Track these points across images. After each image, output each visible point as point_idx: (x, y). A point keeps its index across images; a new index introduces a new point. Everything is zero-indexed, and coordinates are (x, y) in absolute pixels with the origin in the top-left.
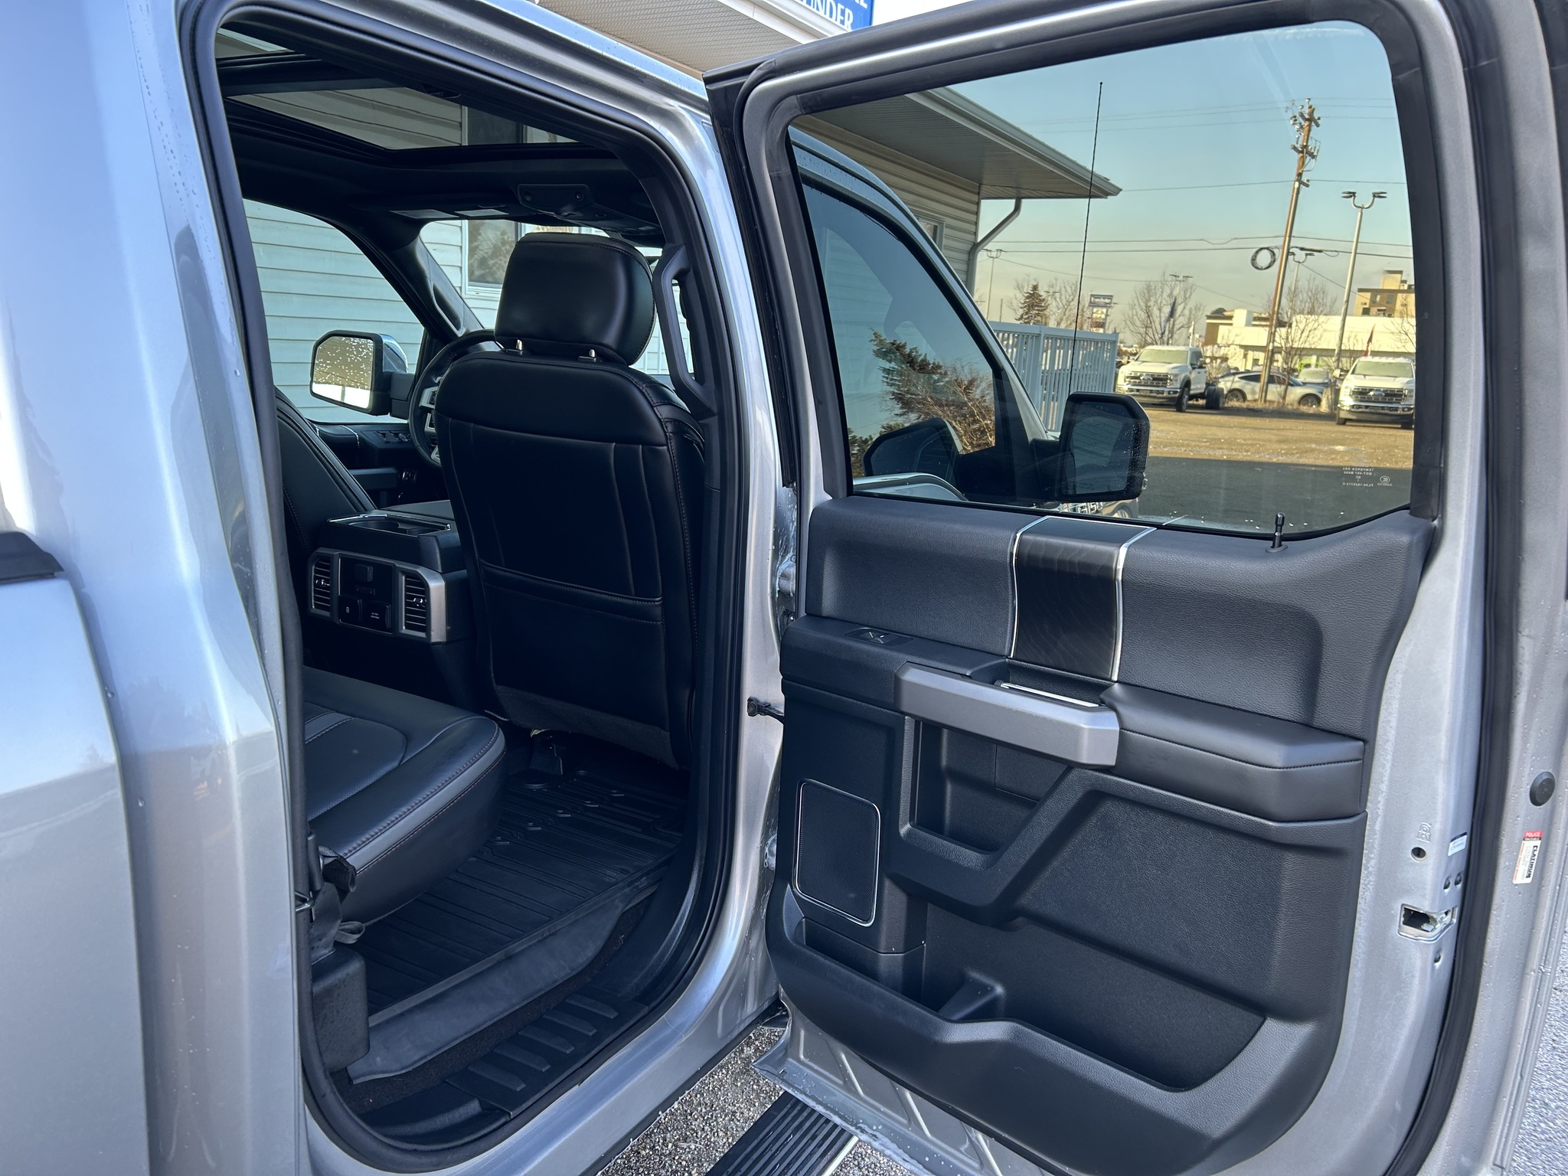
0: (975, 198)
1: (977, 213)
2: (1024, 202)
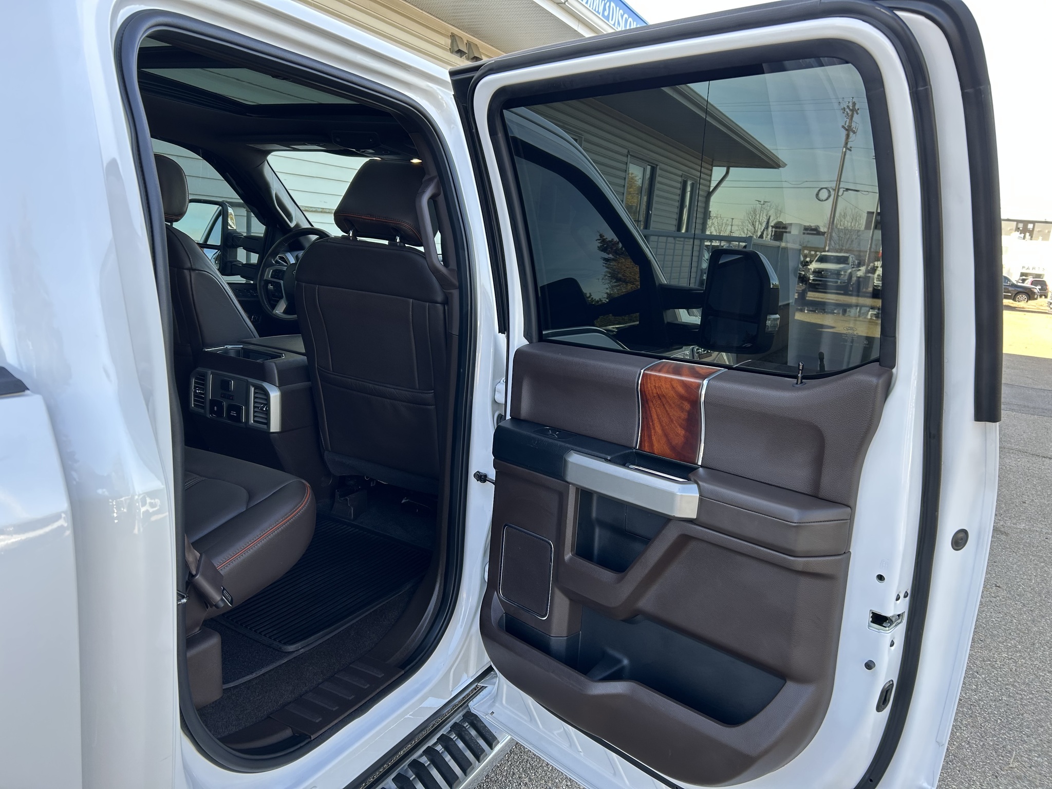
0: (710, 167)
1: (711, 176)
2: (731, 169)
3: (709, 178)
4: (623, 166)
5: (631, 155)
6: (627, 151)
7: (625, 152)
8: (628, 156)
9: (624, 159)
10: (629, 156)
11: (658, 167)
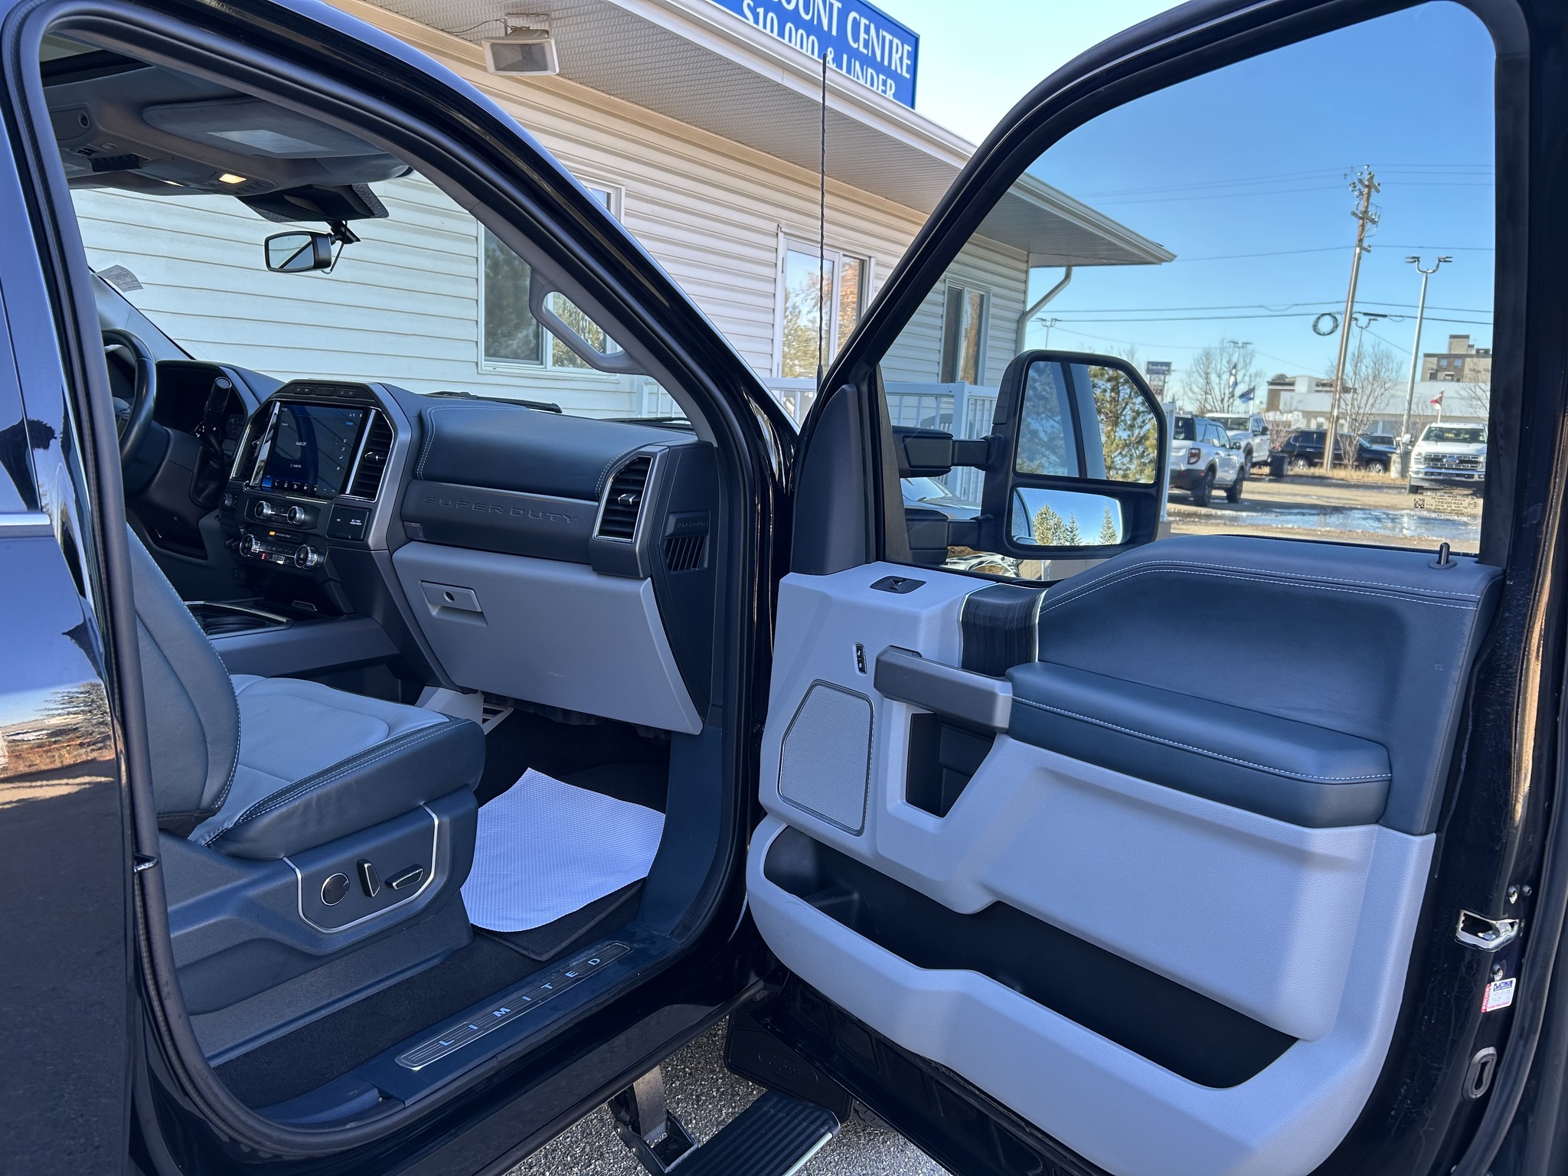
0: (1023, 266)
1: (1026, 282)
2: (1075, 270)
3: (1022, 286)
4: (769, 256)
5: (785, 233)
6: (776, 225)
7: (772, 227)
8: (777, 234)
9: (770, 241)
10: (779, 233)
11: (872, 260)
